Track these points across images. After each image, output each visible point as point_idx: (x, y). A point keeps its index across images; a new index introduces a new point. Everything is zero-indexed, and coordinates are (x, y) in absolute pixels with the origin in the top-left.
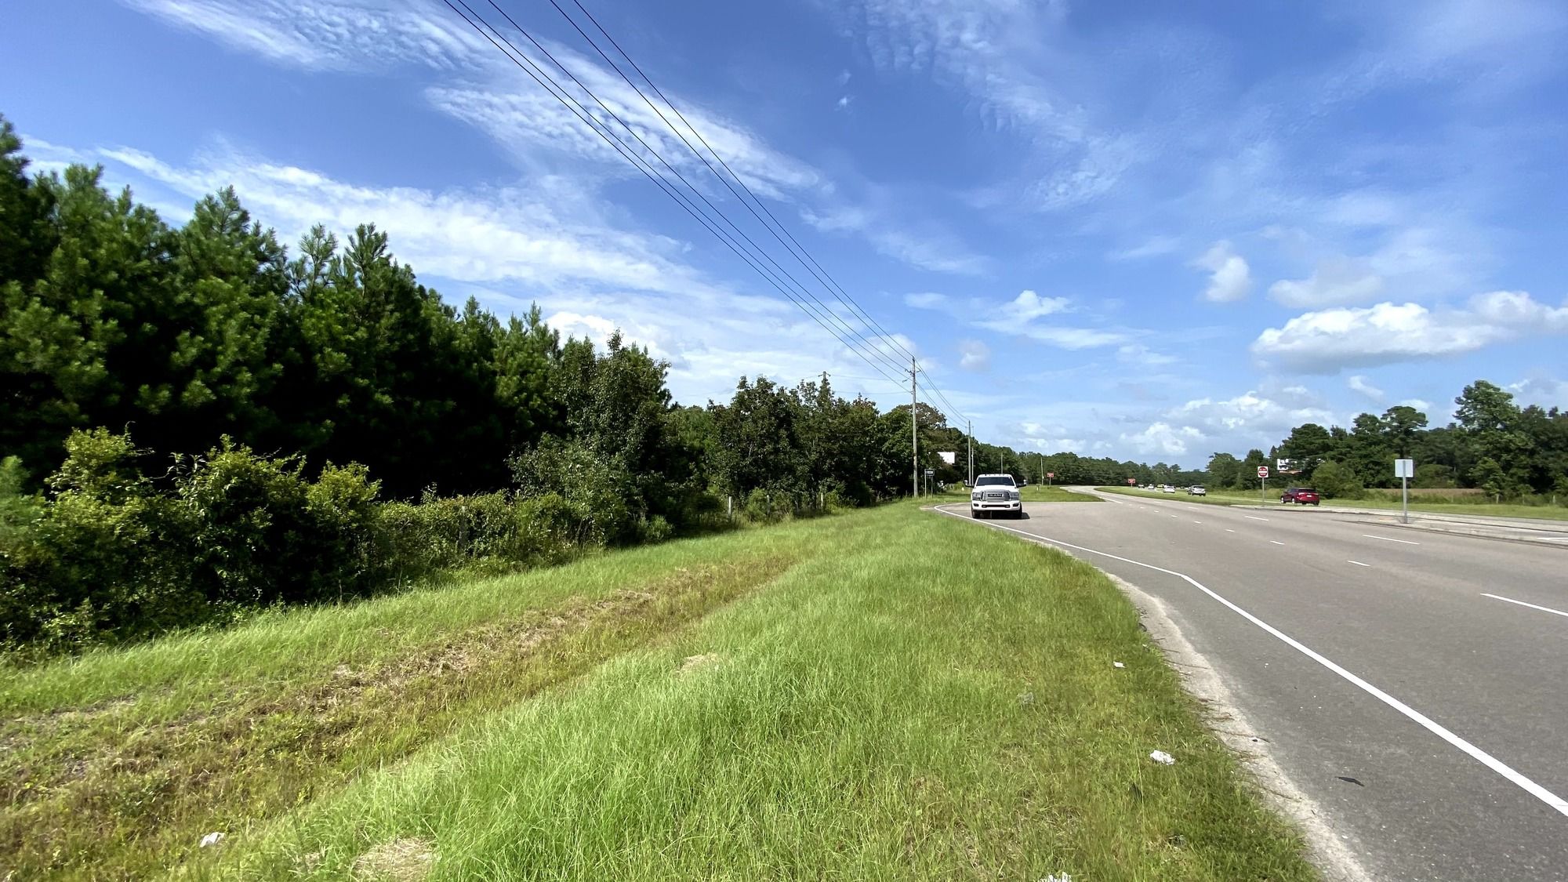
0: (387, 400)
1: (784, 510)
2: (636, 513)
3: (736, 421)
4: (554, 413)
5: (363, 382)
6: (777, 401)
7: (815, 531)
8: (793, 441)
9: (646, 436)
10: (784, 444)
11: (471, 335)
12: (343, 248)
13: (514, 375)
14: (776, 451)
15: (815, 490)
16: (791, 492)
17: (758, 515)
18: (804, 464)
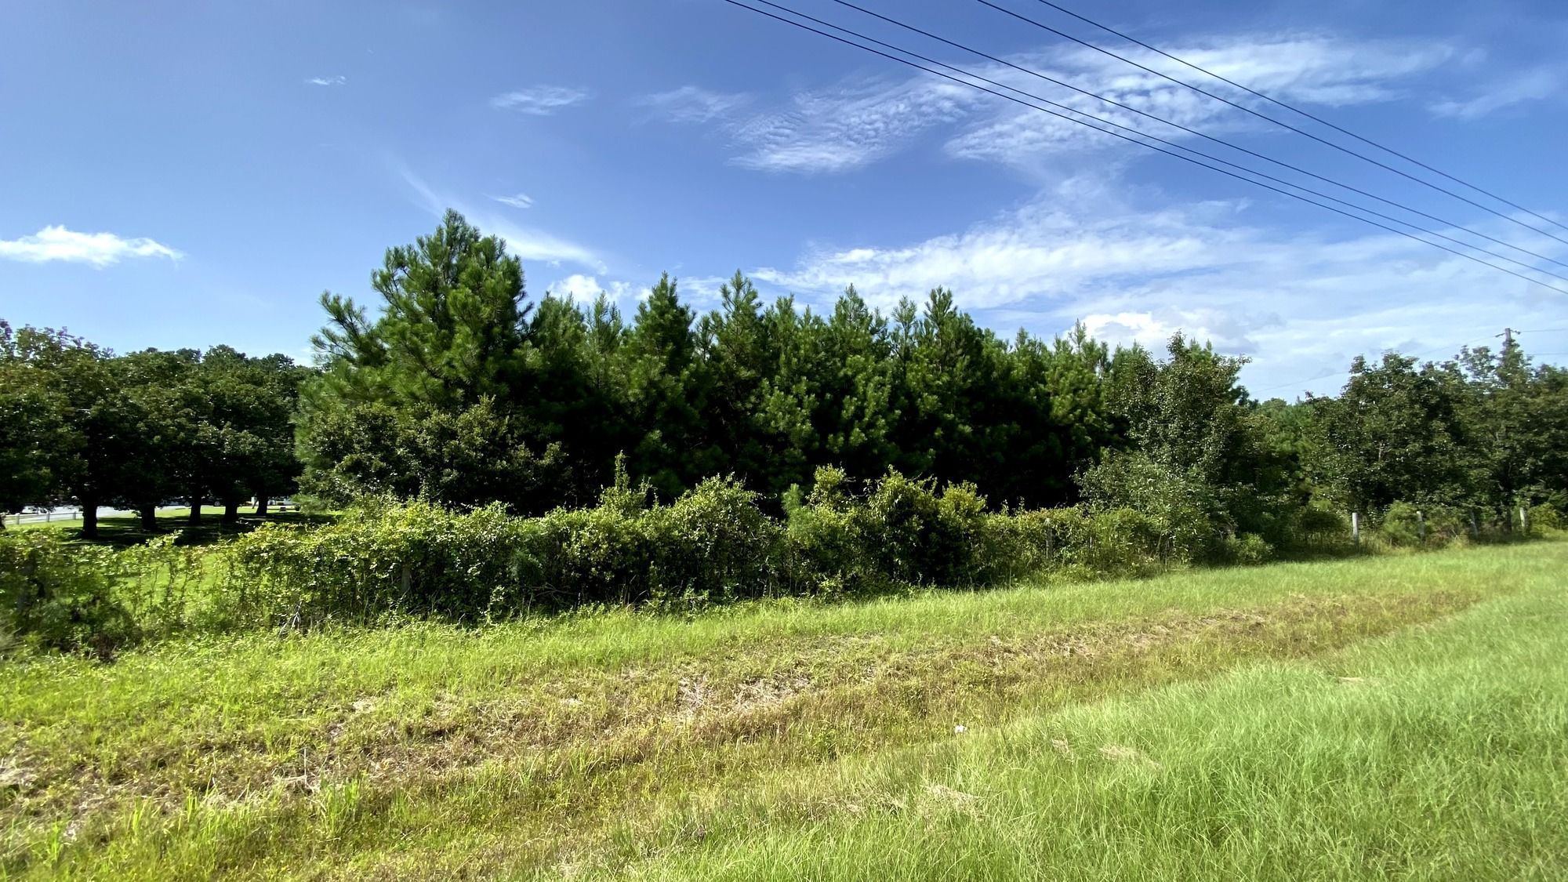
0: (968, 429)
1: (1452, 532)
2: (1222, 529)
3: (1351, 416)
4: (1109, 426)
5: (950, 416)
6: (1422, 383)
7: (1513, 562)
8: (1457, 433)
9: (1227, 445)
10: (1442, 440)
11: (1024, 363)
12: (922, 312)
13: (1067, 394)
14: (1429, 451)
15: (1506, 503)
16: (1459, 506)
17: (1404, 537)
18: (1481, 466)
